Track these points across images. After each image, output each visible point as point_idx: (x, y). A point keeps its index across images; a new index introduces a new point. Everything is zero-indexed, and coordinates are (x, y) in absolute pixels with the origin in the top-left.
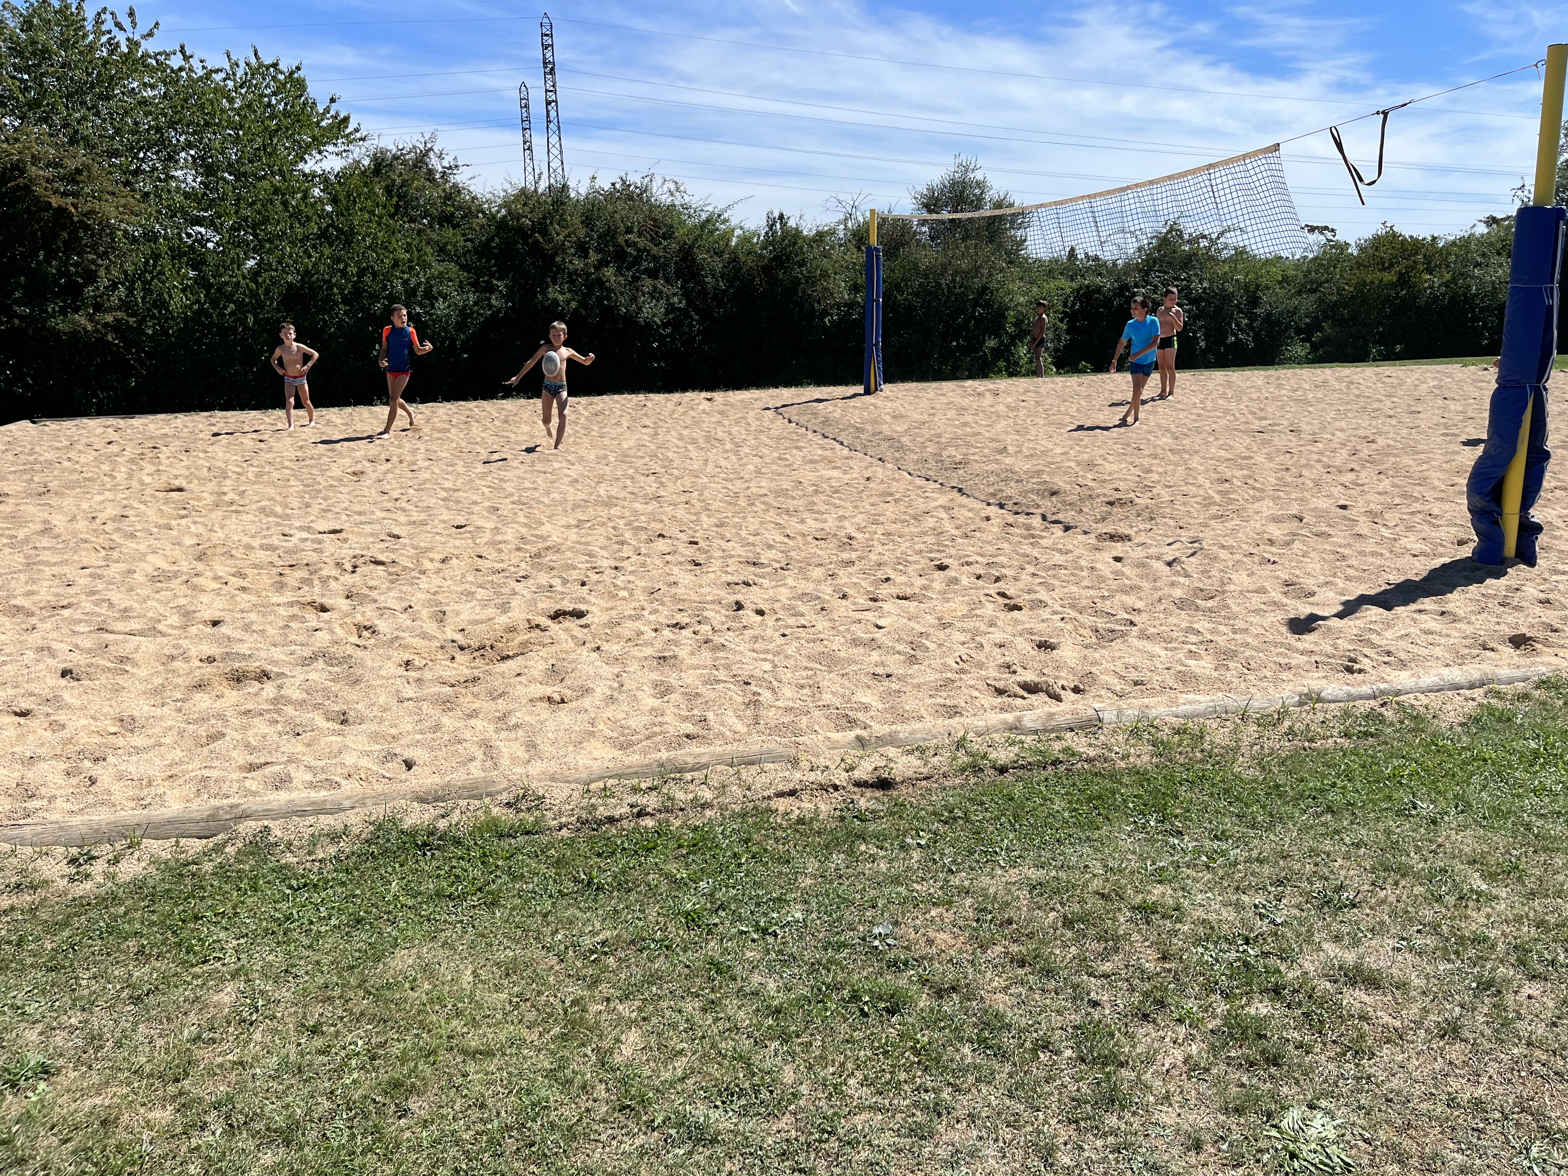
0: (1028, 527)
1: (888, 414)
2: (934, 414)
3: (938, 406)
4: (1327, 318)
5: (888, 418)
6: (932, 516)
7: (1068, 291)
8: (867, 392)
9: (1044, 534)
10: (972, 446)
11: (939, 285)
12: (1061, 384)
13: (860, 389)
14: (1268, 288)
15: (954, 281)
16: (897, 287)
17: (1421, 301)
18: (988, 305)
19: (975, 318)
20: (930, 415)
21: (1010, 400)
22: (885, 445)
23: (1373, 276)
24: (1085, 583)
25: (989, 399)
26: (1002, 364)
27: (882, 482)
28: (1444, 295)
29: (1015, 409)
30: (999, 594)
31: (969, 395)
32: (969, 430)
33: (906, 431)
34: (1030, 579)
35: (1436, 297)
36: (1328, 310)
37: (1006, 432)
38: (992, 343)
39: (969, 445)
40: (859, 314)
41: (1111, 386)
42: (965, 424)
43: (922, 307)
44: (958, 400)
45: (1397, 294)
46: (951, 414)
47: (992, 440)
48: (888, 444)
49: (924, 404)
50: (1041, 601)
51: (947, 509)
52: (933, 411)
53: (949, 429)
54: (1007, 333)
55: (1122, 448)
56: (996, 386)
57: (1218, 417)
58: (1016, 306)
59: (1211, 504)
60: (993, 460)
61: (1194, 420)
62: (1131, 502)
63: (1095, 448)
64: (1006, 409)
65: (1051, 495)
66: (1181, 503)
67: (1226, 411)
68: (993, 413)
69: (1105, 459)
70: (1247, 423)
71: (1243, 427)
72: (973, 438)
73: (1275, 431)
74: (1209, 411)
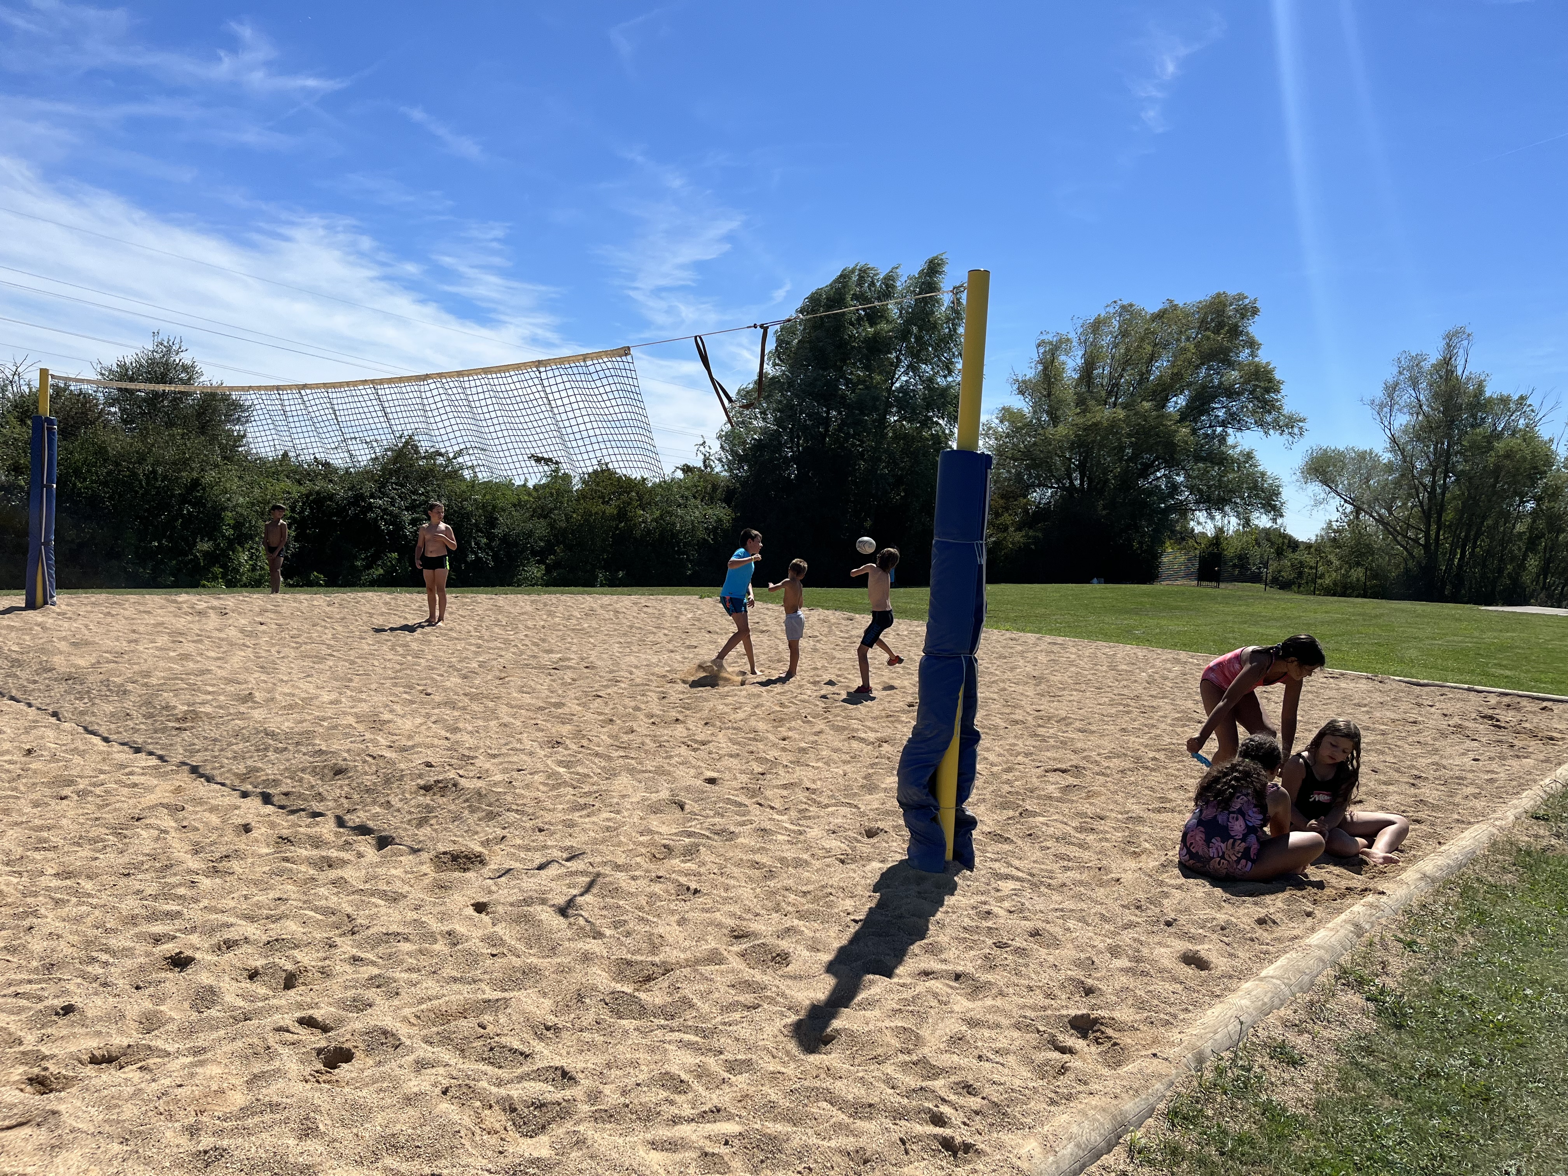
0: (317, 842)
1: (64, 639)
2: (136, 641)
3: (142, 629)
4: (558, 543)
5: (63, 646)
6: (148, 826)
7: (296, 495)
8: (31, 605)
9: (343, 855)
10: (199, 690)
11: (134, 474)
12: (306, 604)
13: (19, 600)
14: (504, 510)
15: (154, 472)
16: (77, 472)
17: (637, 533)
18: (199, 503)
19: (183, 516)
20: (130, 642)
21: (243, 622)
22: (59, 689)
23: (597, 508)
24: (449, 971)
25: (213, 621)
26: (217, 570)
27: (54, 758)
28: (654, 529)
29: (251, 634)
30: (302, 1022)
31: (186, 614)
32: (191, 665)
33: (93, 666)
34: (348, 968)
35: (649, 530)
36: (558, 536)
37: (247, 669)
38: (205, 546)
39: (194, 689)
40: (21, 500)
41: (367, 608)
42: (185, 657)
43: (111, 498)
44: (169, 619)
45: (617, 525)
46: (163, 640)
47: (229, 681)
48: (63, 687)
49: (120, 625)
50: (385, 1033)
51: (175, 809)
52: (135, 636)
53: (162, 664)
54: (224, 536)
55: (406, 693)
56: (222, 602)
57: (500, 649)
58: (234, 507)
59: (560, 784)
60: (235, 714)
61: (476, 653)
62: (455, 785)
63: (373, 693)
64: (240, 635)
65: (335, 774)
66: (522, 784)
67: (507, 642)
68: (223, 640)
69: (392, 711)
70: (535, 657)
71: (533, 662)
72: (199, 678)
73: (569, 667)
74: (488, 641)
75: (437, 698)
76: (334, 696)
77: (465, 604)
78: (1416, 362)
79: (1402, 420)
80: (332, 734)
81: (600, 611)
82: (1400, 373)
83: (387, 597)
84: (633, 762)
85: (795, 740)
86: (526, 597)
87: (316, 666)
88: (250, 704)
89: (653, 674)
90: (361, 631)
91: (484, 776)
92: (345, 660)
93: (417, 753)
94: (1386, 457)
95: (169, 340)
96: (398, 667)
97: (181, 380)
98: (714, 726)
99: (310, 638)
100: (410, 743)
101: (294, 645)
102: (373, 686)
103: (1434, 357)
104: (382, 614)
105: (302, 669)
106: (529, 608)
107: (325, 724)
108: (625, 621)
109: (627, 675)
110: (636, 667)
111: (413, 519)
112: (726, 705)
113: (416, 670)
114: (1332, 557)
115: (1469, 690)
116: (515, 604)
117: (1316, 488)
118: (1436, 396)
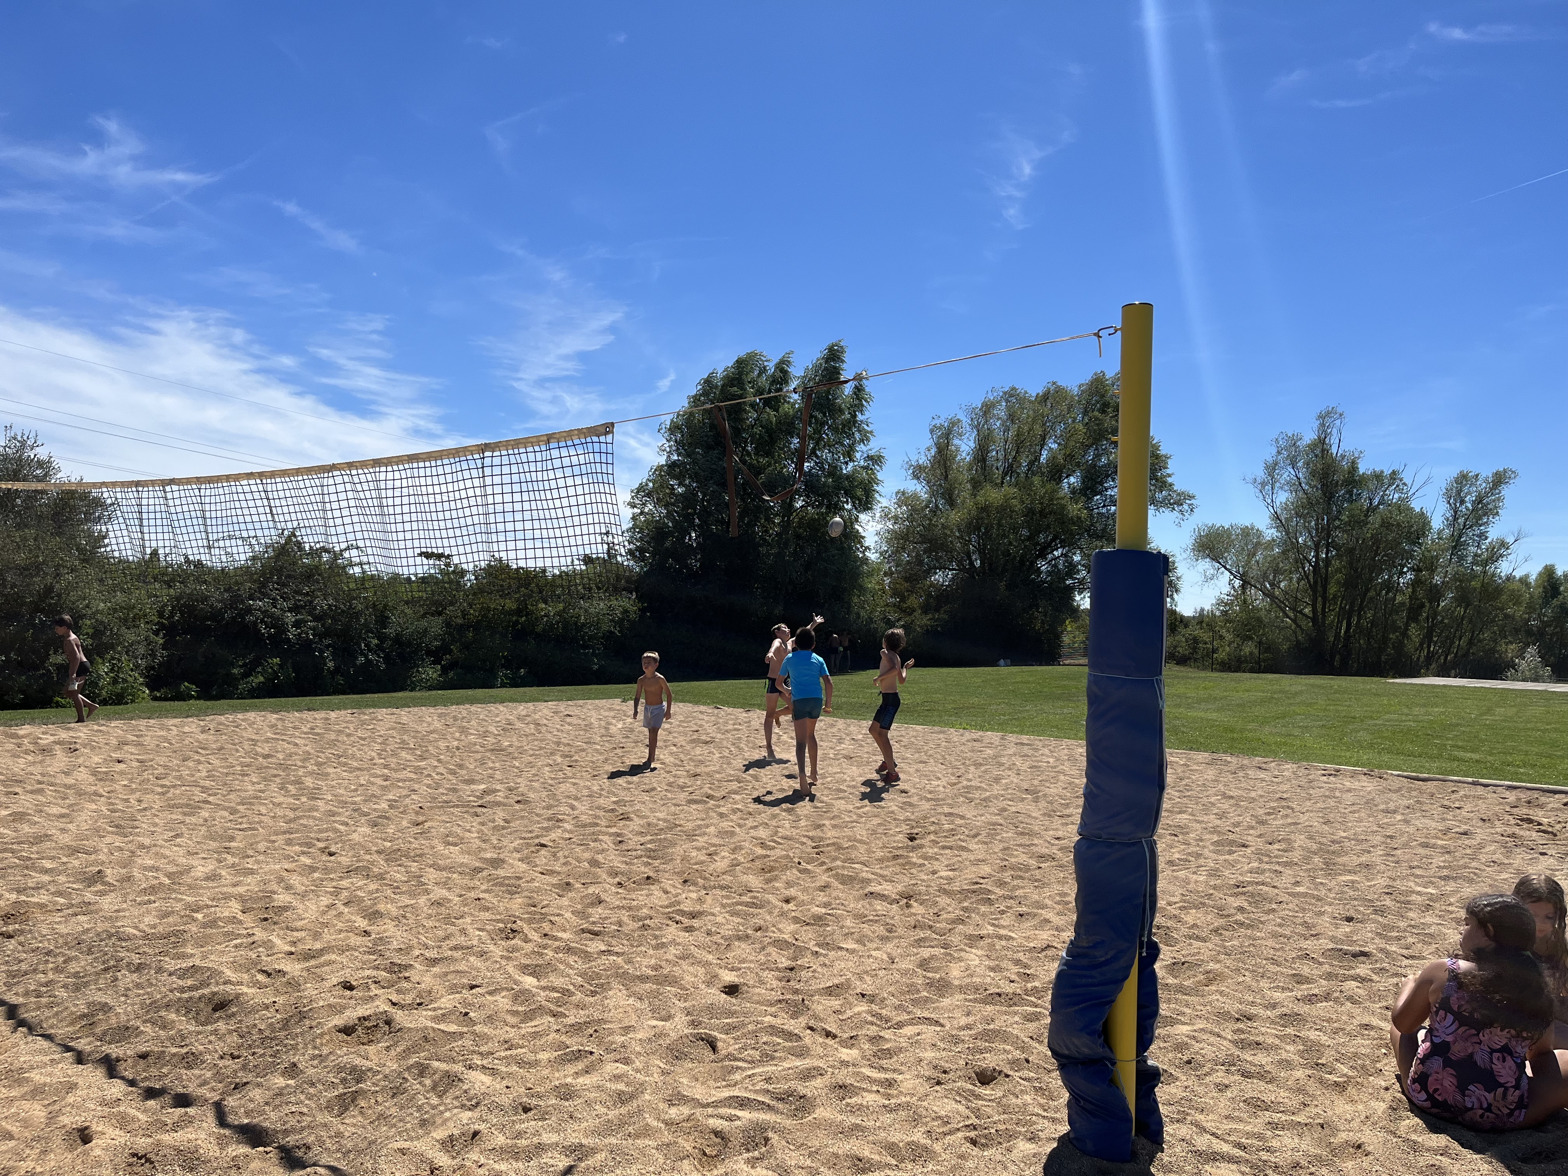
4: (454, 641)
7: (165, 599)
14: (396, 608)
19: (34, 626)
28: (558, 623)
35: (552, 624)
36: (454, 633)
45: (517, 620)
55: (303, 853)
56: (71, 734)
57: (411, 780)
58: (94, 614)
59: (533, 1011)
60: (79, 905)
61: (384, 788)
62: (388, 1023)
63: (261, 858)
64: (92, 779)
65: (215, 1010)
66: (483, 1014)
67: (418, 770)
68: (67, 787)
69: (288, 888)
70: (455, 790)
71: (452, 797)
72: (35, 849)
73: (498, 804)
74: (396, 771)
75: (345, 860)
76: (210, 867)
77: (363, 723)
78: (1293, 442)
79: (1283, 497)
80: (210, 936)
81: (519, 725)
82: (1279, 453)
83: (273, 717)
84: (619, 960)
85: (802, 903)
86: (432, 710)
87: (188, 820)
88: (99, 887)
89: (599, 808)
90: (242, 765)
91: (426, 1001)
92: (225, 809)
93: (330, 963)
94: (1270, 533)
95: (23, 434)
96: (291, 815)
97: (36, 477)
98: (695, 884)
99: (180, 778)
100: (318, 946)
101: (160, 790)
102: (261, 847)
103: (1309, 436)
104: (267, 740)
105: (169, 826)
106: (437, 725)
107: (199, 916)
108: (549, 736)
109: (568, 810)
110: (576, 799)
111: (296, 620)
112: (698, 849)
113: (314, 818)
114: (1223, 632)
115: (1474, 783)
116: (421, 720)
117: (1206, 565)
118: (1313, 474)
